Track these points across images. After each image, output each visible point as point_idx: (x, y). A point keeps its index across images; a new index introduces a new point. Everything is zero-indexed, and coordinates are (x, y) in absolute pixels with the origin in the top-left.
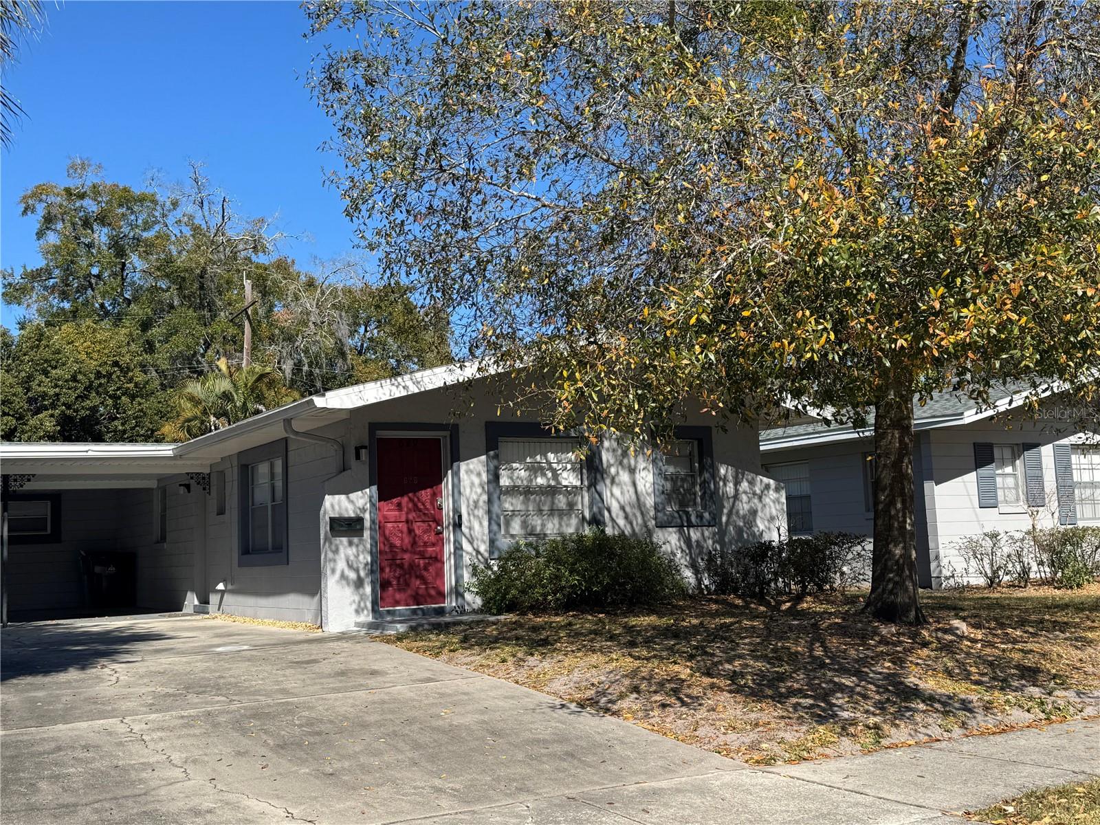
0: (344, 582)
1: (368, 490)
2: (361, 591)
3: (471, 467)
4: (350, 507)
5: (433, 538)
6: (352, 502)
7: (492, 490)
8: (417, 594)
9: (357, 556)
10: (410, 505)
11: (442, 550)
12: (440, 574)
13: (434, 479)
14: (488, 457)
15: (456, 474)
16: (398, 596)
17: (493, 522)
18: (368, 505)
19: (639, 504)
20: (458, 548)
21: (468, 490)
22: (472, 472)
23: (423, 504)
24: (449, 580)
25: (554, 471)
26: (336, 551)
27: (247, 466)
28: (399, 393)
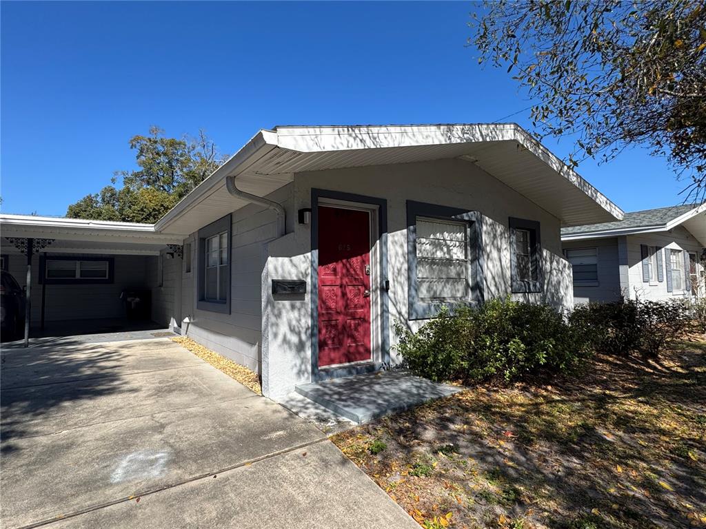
0: (286, 346)
1: (309, 254)
2: (302, 354)
3: (396, 238)
4: (294, 271)
5: (362, 301)
6: (294, 265)
7: (411, 259)
8: (349, 352)
9: (299, 321)
10: (344, 271)
11: (369, 312)
12: (367, 333)
13: (362, 247)
14: (409, 230)
15: (384, 244)
16: (333, 355)
17: (412, 288)
18: (309, 271)
19: (503, 276)
20: (385, 311)
21: (393, 259)
22: (396, 243)
23: (354, 270)
24: (375, 340)
25: (448, 247)
26: (279, 316)
27: (204, 239)
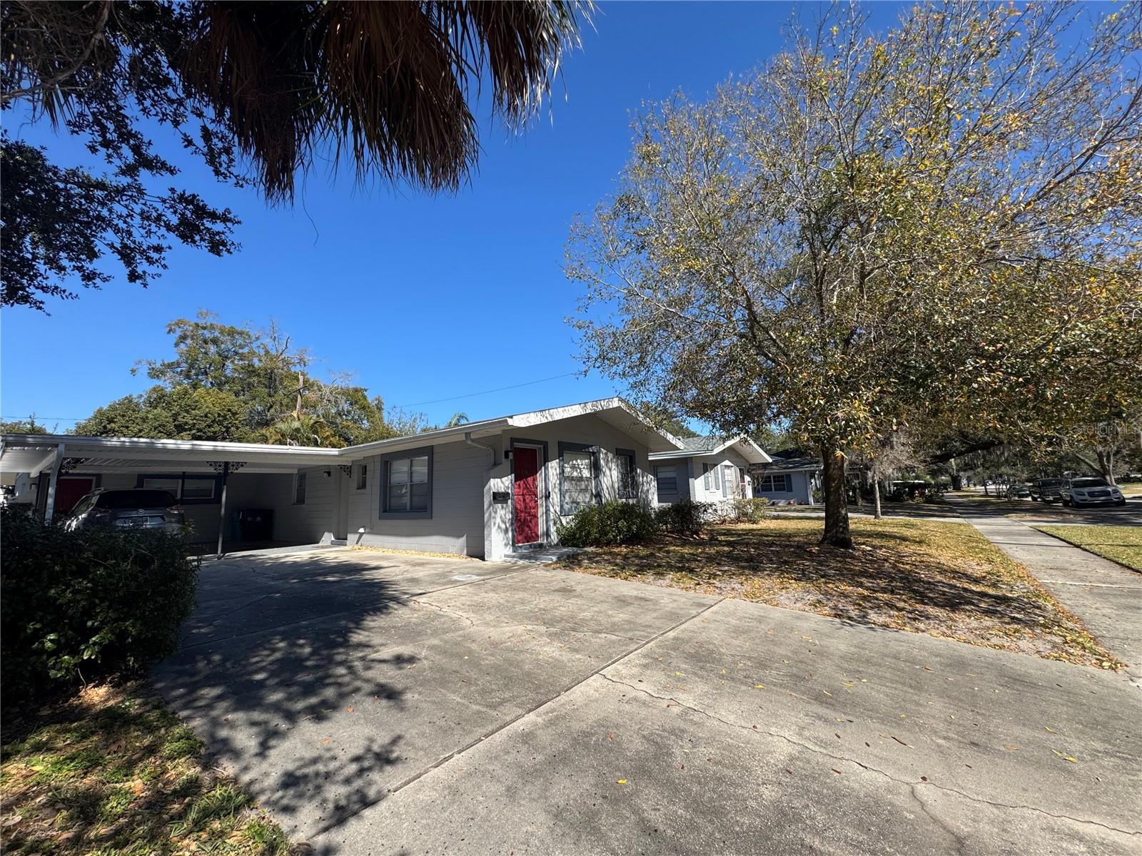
0: (499, 530)
1: (510, 476)
2: (507, 535)
3: (553, 465)
4: (502, 486)
5: (534, 505)
6: (502, 483)
7: (561, 478)
8: (528, 536)
9: (505, 515)
10: (525, 485)
11: (538, 511)
12: (537, 525)
13: (534, 472)
14: (559, 460)
15: (546, 469)
16: (521, 537)
17: (562, 496)
18: (510, 486)
19: (613, 487)
20: (547, 510)
21: (552, 478)
22: (553, 468)
23: (530, 485)
24: (541, 528)
25: (580, 469)
26: (496, 512)
27: (387, 462)
28: (545, 421)
